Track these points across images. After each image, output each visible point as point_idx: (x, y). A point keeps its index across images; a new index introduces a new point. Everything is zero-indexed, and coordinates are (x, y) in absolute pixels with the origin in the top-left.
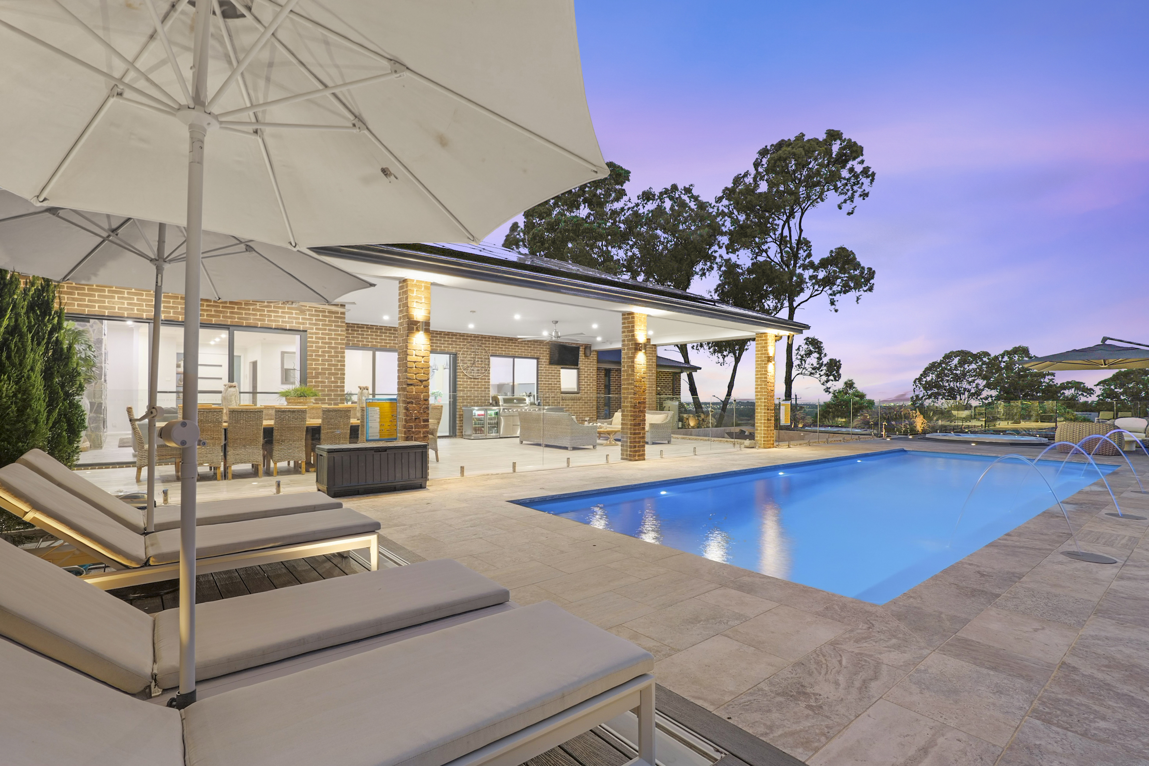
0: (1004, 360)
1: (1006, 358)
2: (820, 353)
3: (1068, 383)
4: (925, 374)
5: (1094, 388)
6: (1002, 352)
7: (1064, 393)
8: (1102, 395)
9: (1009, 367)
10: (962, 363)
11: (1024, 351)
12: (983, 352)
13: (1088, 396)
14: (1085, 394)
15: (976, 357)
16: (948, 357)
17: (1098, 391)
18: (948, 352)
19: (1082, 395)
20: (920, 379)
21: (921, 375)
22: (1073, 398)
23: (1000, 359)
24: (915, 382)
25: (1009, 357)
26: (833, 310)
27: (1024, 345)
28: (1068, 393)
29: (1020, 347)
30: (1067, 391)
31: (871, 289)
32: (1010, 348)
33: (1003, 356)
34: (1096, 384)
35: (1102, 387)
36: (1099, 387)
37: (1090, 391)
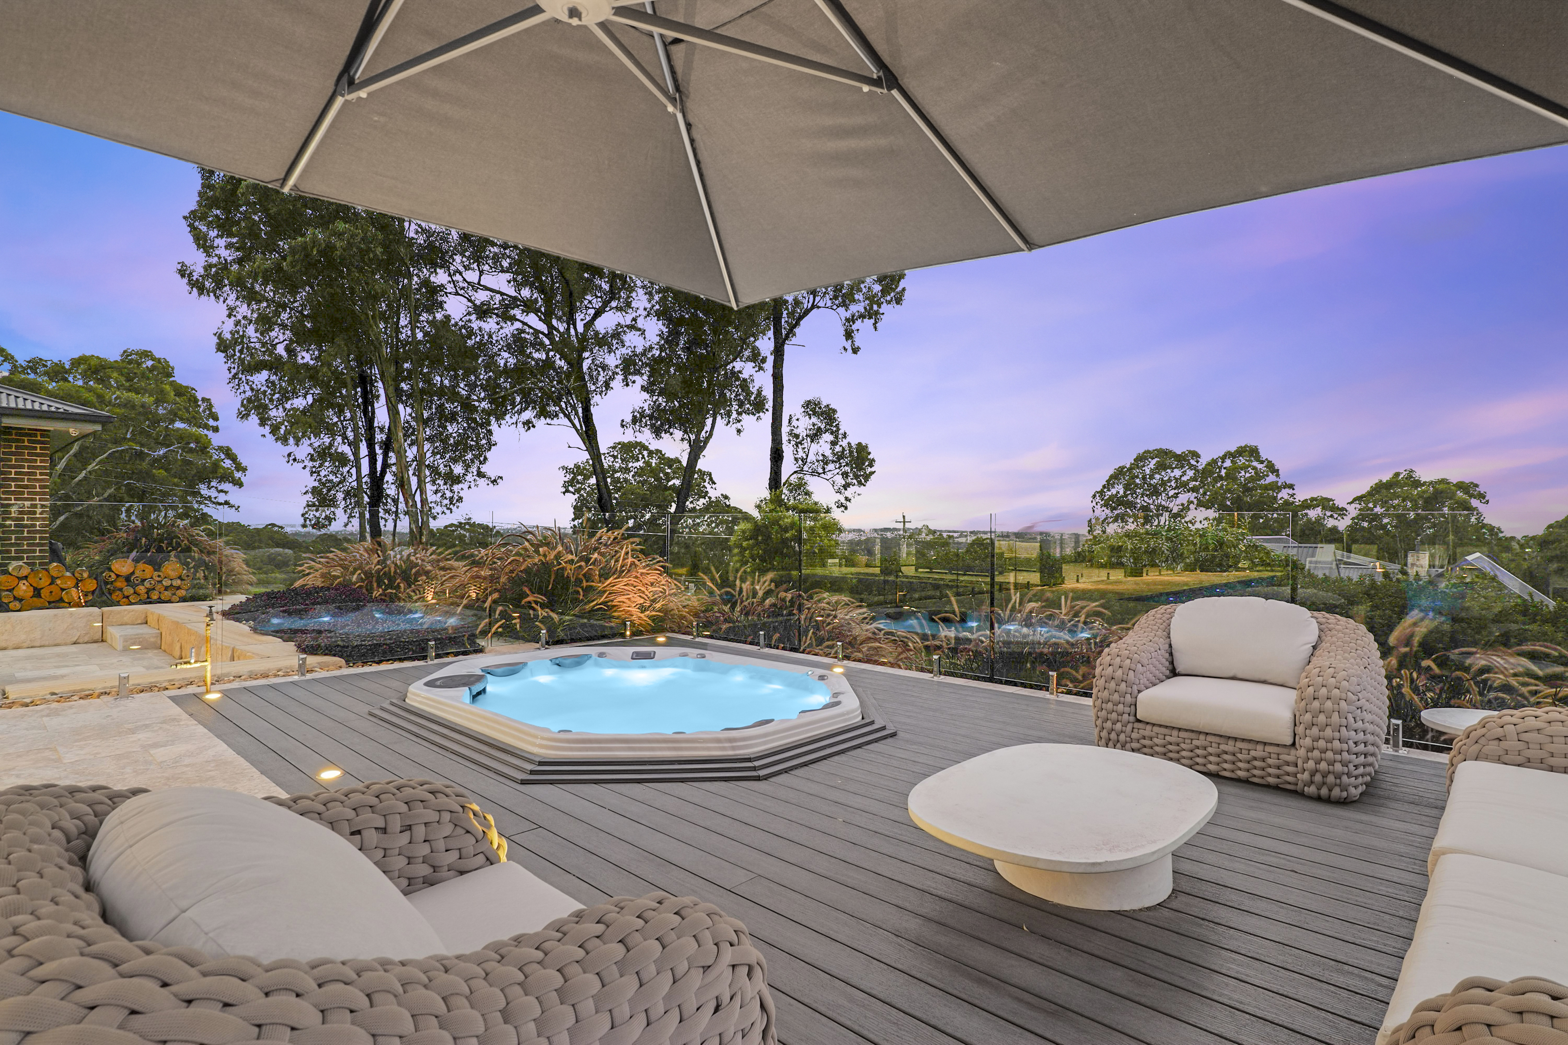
0: (1225, 465)
1: (1228, 463)
2: (835, 433)
3: (1313, 499)
4: (1109, 485)
5: (1348, 507)
6: (1221, 454)
7: (1307, 514)
8: (1357, 518)
9: (1231, 475)
10: (1162, 467)
11: (1253, 452)
12: (1190, 452)
13: (1339, 518)
14: (1336, 516)
15: (1182, 460)
16: (1141, 459)
17: (1353, 510)
18: (1141, 451)
19: (1332, 516)
20: (1101, 493)
21: (1104, 487)
22: (1319, 521)
23: (1219, 464)
24: (1094, 496)
25: (1232, 461)
26: (850, 350)
27: (1252, 443)
28: (1313, 514)
29: (1246, 446)
30: (1312, 511)
31: (899, 301)
32: (1233, 449)
33: (1223, 459)
34: (1351, 500)
35: (1358, 506)
36: (1353, 505)
37: (1341, 512)
